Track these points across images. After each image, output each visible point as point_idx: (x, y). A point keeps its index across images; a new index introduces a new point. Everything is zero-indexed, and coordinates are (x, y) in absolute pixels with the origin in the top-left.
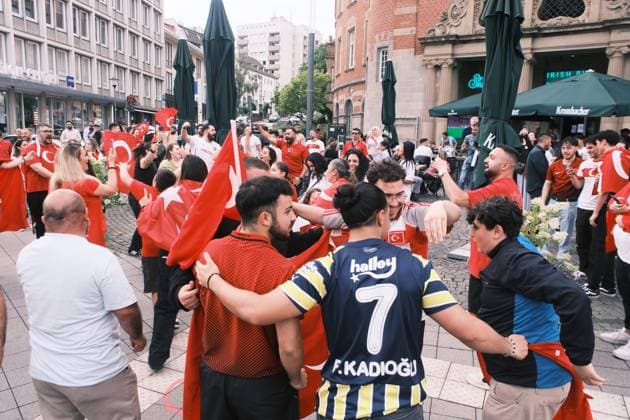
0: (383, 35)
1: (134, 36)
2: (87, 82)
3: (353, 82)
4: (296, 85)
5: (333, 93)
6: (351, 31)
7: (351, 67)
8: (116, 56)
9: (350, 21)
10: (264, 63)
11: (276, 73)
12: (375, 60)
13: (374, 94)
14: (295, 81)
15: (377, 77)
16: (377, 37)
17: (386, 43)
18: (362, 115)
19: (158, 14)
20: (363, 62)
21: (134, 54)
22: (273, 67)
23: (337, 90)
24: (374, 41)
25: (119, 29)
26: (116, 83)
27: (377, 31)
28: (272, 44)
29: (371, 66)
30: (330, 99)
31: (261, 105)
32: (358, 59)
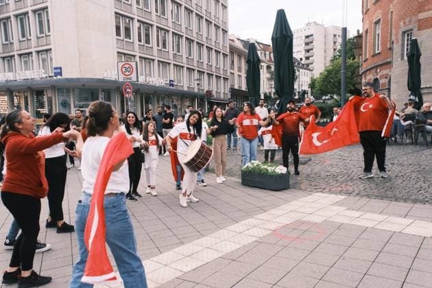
0: (407, 20)
1: (209, 49)
2: (180, 83)
3: (380, 63)
4: (329, 72)
5: (361, 75)
6: (377, 22)
7: (377, 52)
8: (198, 65)
9: (376, 15)
10: (301, 59)
11: (310, 67)
12: (400, 43)
13: (399, 70)
14: (328, 68)
15: (403, 55)
16: (402, 23)
17: (410, 27)
18: (389, 90)
19: (225, 32)
20: (389, 46)
21: (209, 62)
22: (308, 62)
23: (365, 72)
24: (398, 27)
25: (200, 45)
26: (198, 82)
27: (402, 18)
28: (307, 44)
29: (397, 48)
30: (359, 80)
31: (299, 92)
32: (384, 44)
